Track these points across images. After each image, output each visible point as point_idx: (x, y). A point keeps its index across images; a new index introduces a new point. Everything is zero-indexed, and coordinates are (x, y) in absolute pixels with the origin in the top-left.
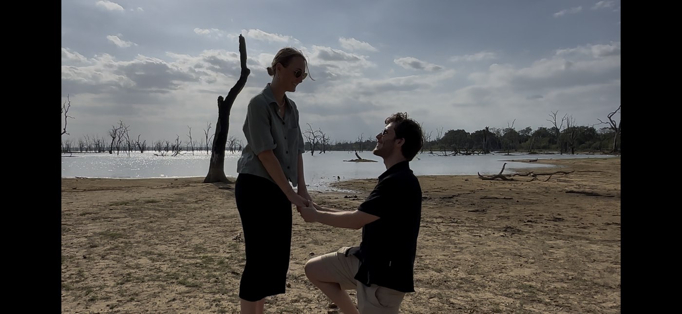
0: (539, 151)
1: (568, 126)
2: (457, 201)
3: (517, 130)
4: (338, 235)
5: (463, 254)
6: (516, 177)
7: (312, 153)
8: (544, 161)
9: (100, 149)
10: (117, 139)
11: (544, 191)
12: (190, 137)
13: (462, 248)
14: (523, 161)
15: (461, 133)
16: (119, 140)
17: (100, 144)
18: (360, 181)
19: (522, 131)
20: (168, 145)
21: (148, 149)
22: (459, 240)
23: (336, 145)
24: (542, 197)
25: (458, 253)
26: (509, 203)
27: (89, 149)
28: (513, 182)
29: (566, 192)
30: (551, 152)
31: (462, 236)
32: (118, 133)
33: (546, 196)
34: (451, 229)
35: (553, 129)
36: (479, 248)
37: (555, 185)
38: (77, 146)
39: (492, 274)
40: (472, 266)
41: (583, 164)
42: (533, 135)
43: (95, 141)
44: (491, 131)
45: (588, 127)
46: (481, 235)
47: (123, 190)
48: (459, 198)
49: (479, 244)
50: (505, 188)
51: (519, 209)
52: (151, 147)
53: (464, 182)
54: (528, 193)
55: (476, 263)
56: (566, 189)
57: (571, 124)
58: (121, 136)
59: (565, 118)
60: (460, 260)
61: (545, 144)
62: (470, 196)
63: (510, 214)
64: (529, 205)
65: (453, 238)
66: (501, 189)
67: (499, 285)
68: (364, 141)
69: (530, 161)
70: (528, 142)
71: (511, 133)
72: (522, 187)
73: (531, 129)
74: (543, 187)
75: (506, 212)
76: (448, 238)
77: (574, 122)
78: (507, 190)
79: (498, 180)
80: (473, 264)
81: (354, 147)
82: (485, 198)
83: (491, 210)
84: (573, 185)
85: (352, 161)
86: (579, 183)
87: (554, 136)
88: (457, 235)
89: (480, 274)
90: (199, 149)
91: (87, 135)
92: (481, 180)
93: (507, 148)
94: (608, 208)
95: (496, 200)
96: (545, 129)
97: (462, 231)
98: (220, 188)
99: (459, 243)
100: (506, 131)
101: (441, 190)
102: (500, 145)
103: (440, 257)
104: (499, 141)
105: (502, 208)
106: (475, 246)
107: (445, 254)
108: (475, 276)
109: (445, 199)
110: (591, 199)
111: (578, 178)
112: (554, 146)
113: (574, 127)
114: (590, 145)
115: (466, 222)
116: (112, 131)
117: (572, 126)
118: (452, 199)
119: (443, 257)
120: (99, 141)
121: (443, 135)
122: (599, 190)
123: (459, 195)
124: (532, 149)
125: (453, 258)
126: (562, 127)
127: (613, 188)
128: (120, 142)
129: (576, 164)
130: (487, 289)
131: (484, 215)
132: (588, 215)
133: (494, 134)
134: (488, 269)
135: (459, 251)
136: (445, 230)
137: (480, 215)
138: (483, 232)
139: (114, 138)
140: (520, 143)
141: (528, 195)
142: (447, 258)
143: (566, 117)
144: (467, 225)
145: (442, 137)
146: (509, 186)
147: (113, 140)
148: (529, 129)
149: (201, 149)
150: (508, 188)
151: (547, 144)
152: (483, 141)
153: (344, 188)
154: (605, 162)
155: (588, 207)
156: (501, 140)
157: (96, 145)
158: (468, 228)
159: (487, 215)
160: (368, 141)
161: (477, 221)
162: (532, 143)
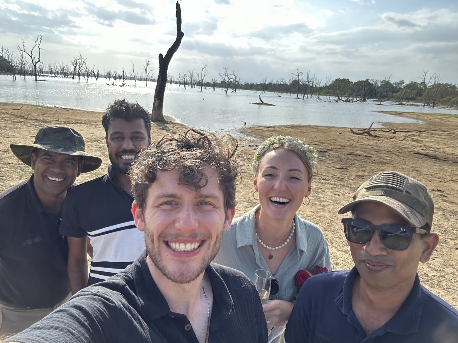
0: (407, 101)
1: (435, 82)
2: (329, 156)
3: (392, 82)
4: (242, 186)
5: (324, 211)
6: (381, 133)
7: (226, 91)
8: (407, 115)
9: (65, 74)
10: (78, 67)
11: (398, 151)
12: (134, 71)
13: (324, 206)
14: (390, 113)
15: (345, 82)
16: (80, 69)
17: (65, 70)
18: (261, 128)
19: (396, 84)
20: (116, 74)
21: (101, 76)
22: (323, 198)
23: (245, 85)
24: (394, 156)
25: (321, 210)
26: (368, 161)
27: (57, 73)
28: (376, 138)
29: (415, 153)
30: (415, 104)
31: (327, 194)
32: (78, 64)
33: (398, 156)
34: (320, 186)
35: (421, 84)
36: (336, 206)
37: (407, 144)
38: (48, 70)
39: (340, 231)
40: (328, 223)
41: (438, 120)
42: (405, 87)
43: (61, 68)
44: (371, 82)
45: (451, 84)
46: (340, 194)
47: (92, 125)
48: (331, 153)
49: (337, 203)
50: (368, 145)
51: (373, 168)
52: (103, 74)
53: (339, 135)
54: (384, 152)
55: (331, 221)
56: (415, 150)
57: (437, 81)
58: (81, 66)
59: (433, 77)
60: (321, 217)
61: (413, 95)
62: (340, 151)
63: (366, 173)
64: (382, 165)
65: (320, 195)
66: (365, 146)
67: (342, 243)
68: (267, 83)
69: (396, 114)
70: (399, 93)
71: (387, 84)
72: (382, 145)
73: (404, 82)
74: (397, 147)
75: (363, 171)
76: (317, 195)
77: (441, 80)
78: (369, 147)
79: (365, 135)
80: (329, 221)
81: (259, 87)
82: (351, 154)
83: (352, 168)
84: (421, 146)
85: (256, 103)
86: (427, 144)
87: (421, 89)
88: (323, 193)
89: (332, 231)
90: (139, 79)
91: (55, 63)
92: (352, 134)
93: (381, 96)
94: (439, 174)
95: (359, 157)
96: (415, 83)
97: (327, 189)
98: (161, 129)
99: (324, 201)
100: (383, 82)
101: (319, 144)
102: (375, 94)
103: (308, 213)
104: (376, 91)
105: (361, 166)
106: (333, 205)
107: (312, 210)
108: (329, 233)
109: (321, 153)
110: (430, 162)
111: (428, 137)
112: (419, 98)
113: (440, 84)
114: (450, 99)
115: (332, 179)
116: (73, 62)
117: (438, 83)
118: (326, 153)
119: (310, 213)
120: (64, 68)
121: (331, 82)
122: (440, 154)
123: (331, 150)
124: (402, 99)
125: (317, 215)
126: (429, 83)
127: (450, 152)
128: (80, 71)
129: (432, 120)
130: (334, 245)
131: (346, 173)
132: (422, 179)
133: (372, 85)
134: (338, 228)
135: (322, 209)
136: (316, 187)
137: (342, 173)
138: (342, 191)
139: (75, 67)
140: (393, 93)
141: (385, 153)
142: (313, 214)
143: (435, 75)
144: (332, 183)
145: (330, 84)
146: (371, 143)
147: (75, 69)
148: (402, 82)
149: (141, 80)
150: (370, 145)
151: (415, 96)
152: (362, 90)
153: (249, 135)
154: (455, 121)
155: (425, 171)
156: (377, 90)
157: (62, 71)
158: (332, 186)
159: (348, 173)
160: (270, 83)
161: (340, 179)
162: (402, 95)
